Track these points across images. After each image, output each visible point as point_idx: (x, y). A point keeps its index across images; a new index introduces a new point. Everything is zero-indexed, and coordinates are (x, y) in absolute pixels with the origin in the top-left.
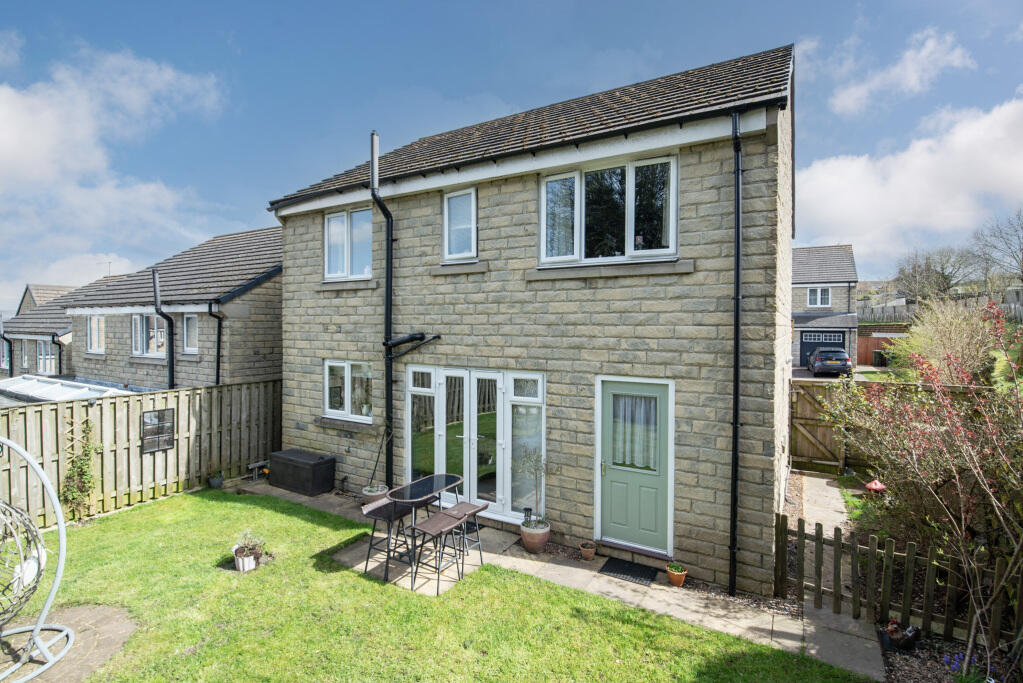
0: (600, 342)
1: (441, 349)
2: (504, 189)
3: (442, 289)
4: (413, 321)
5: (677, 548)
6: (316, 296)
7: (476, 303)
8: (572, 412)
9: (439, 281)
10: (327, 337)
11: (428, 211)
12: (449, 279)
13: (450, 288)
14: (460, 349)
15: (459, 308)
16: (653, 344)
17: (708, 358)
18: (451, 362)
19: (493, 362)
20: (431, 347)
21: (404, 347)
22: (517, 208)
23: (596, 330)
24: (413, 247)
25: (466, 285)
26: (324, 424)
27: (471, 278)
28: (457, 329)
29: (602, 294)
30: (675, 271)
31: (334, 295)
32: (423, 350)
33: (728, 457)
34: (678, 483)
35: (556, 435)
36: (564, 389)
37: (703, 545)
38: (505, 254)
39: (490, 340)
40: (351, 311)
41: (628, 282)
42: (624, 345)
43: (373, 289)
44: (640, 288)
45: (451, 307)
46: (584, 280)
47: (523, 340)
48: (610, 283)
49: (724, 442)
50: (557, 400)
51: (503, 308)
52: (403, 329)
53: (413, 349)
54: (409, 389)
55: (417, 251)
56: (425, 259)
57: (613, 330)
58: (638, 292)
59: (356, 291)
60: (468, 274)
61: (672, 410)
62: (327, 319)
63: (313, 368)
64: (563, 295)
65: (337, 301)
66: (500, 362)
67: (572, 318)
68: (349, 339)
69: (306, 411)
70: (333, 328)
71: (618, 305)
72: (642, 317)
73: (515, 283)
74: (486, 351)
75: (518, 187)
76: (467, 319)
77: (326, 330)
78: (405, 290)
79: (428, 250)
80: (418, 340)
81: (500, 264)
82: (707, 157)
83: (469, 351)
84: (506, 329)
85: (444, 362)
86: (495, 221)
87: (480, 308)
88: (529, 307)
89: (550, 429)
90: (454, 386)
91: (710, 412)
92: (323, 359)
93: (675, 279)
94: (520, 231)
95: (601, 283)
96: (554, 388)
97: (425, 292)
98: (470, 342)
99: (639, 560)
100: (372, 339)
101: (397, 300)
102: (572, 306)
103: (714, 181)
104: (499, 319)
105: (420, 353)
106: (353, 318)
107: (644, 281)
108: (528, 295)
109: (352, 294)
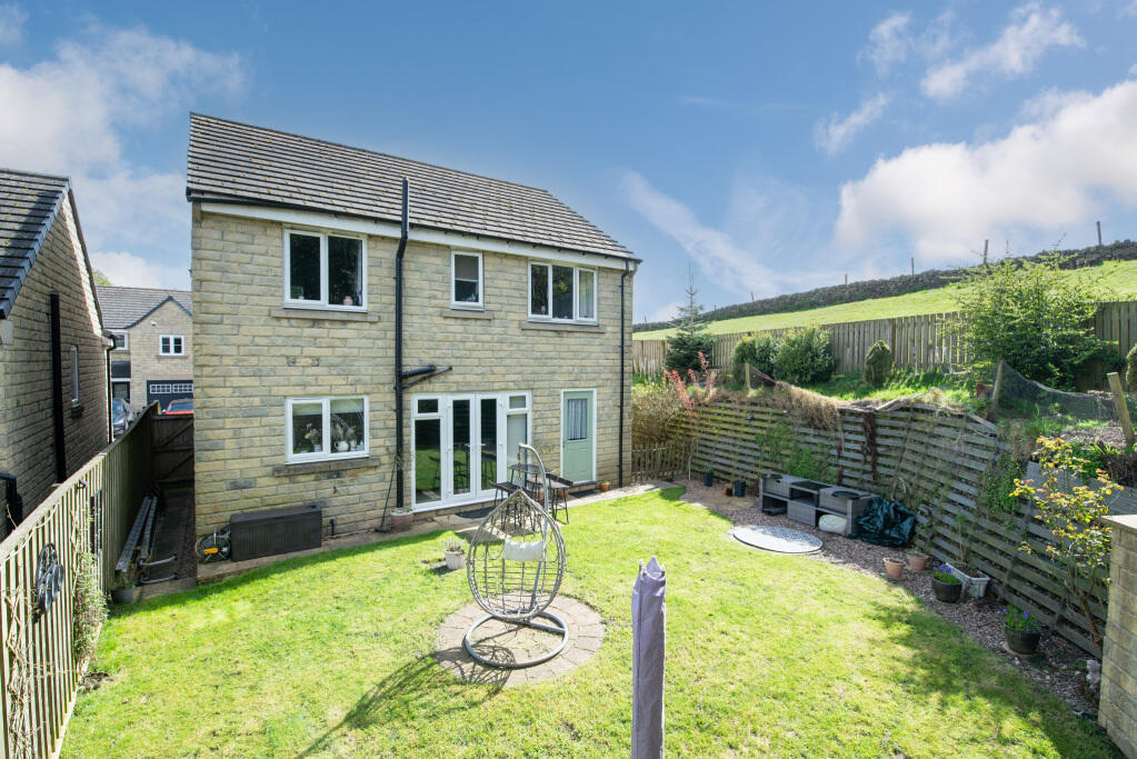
0: (564, 369)
1: (451, 378)
2: (505, 261)
3: (451, 329)
4: (423, 355)
5: (599, 475)
6: (275, 323)
7: (483, 342)
8: (549, 414)
9: (448, 321)
10: (293, 371)
11: (438, 261)
12: (459, 322)
13: (461, 329)
14: (470, 378)
15: (468, 345)
16: (589, 369)
17: (610, 376)
18: (460, 388)
19: (496, 386)
20: (442, 377)
21: (412, 380)
22: (515, 277)
23: (562, 362)
24: (421, 289)
25: (475, 327)
26: (291, 472)
27: (479, 323)
28: (468, 362)
29: (565, 341)
30: (596, 330)
31: (311, 324)
32: (433, 380)
33: (618, 423)
34: (598, 441)
35: (539, 430)
36: (544, 399)
37: (608, 470)
38: (507, 308)
39: (496, 370)
40: (338, 343)
41: (578, 335)
42: (576, 370)
43: (371, 323)
44: (584, 338)
45: (462, 344)
46: (556, 331)
47: (519, 369)
48: (570, 335)
49: (616, 417)
50: (540, 407)
51: (505, 347)
52: (412, 363)
53: (424, 379)
54: (414, 415)
55: (426, 293)
56: (434, 302)
57: (572, 362)
58: (583, 341)
59: (344, 322)
60: (477, 319)
61: (595, 404)
62: (296, 351)
63: (267, 409)
64: (544, 340)
65: (315, 331)
66: (503, 385)
67: (550, 355)
68: (335, 372)
69: (256, 462)
70: (303, 361)
71: (574, 348)
72: (584, 355)
73: (514, 330)
74: (492, 378)
75: (515, 263)
76: (476, 354)
77: (292, 362)
78: (412, 326)
79: (439, 294)
80: (429, 373)
81: (502, 314)
82: (610, 275)
83: (479, 378)
84: (508, 362)
85: (454, 389)
86: (499, 283)
87: (486, 346)
88: (523, 347)
89: (535, 427)
90: (461, 409)
91: (611, 403)
92: (285, 397)
93: (597, 336)
94: (517, 294)
95: (565, 335)
96: (538, 399)
97: (435, 329)
98: (479, 372)
99: (585, 488)
100: (370, 372)
101: (405, 335)
102: (550, 348)
103: (612, 288)
104: (502, 354)
105: (430, 382)
106: (339, 351)
107: (584, 335)
108: (522, 339)
109: (338, 325)
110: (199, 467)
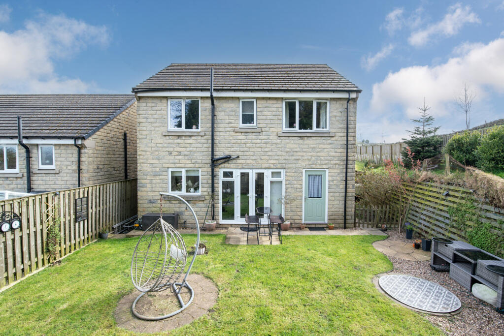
0: (306, 158)
1: (239, 161)
2: (269, 101)
3: (240, 138)
4: (225, 150)
5: (329, 220)
6: (164, 138)
7: (256, 144)
8: (295, 182)
9: (238, 134)
10: (170, 157)
11: (233, 105)
12: (243, 134)
13: (244, 137)
14: (248, 162)
15: (248, 145)
16: (322, 158)
17: (338, 162)
18: (244, 167)
19: (263, 166)
20: (234, 161)
21: (219, 162)
22: (275, 109)
23: (304, 154)
24: (225, 119)
25: (251, 136)
26: (170, 199)
27: (253, 134)
28: (247, 154)
29: (306, 142)
30: (329, 136)
31: (177, 138)
32: (230, 162)
33: (343, 190)
34: (329, 200)
35: (289, 190)
36: (293, 174)
37: (336, 217)
38: (270, 126)
39: (263, 158)
40: (188, 145)
41: (315, 138)
42: (313, 158)
43: (202, 136)
44: (319, 140)
45: (245, 145)
46: (300, 137)
47: (276, 158)
48: (309, 138)
49: (342, 186)
50: (289, 178)
51: (268, 146)
52: (219, 154)
53: (225, 162)
54: (221, 178)
55: (227, 121)
56: (230, 125)
57: (310, 154)
58: (318, 142)
59: (190, 136)
60: (252, 132)
61: (327, 178)
62: (171, 149)
63: (161, 173)
64: (292, 142)
65: (179, 141)
66: (267, 166)
67: (296, 150)
68: (186, 158)
69: (157, 193)
70: (174, 153)
71: (311, 146)
72: (319, 150)
73: (273, 137)
74: (261, 162)
75: (275, 102)
76: (252, 150)
77: (170, 153)
78: (219, 137)
79: (233, 121)
80: (227, 159)
81: (267, 129)
82: (338, 102)
83: (254, 162)
84: (270, 154)
85: (240, 167)
86: (266, 113)
87: (258, 145)
88: (279, 146)
89: (287, 188)
90: (245, 177)
91: (338, 178)
92: (168, 168)
93: (329, 138)
94: (276, 118)
95: (306, 138)
96: (288, 174)
97: (231, 138)
98: (253, 159)
99: (317, 226)
100: (201, 158)
101: (216, 141)
102: (296, 146)
103: (340, 110)
104: (267, 150)
105: (228, 163)
106: (188, 149)
107: (319, 138)
108: (278, 141)
109: (188, 138)
110: (139, 193)
